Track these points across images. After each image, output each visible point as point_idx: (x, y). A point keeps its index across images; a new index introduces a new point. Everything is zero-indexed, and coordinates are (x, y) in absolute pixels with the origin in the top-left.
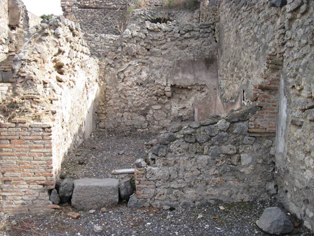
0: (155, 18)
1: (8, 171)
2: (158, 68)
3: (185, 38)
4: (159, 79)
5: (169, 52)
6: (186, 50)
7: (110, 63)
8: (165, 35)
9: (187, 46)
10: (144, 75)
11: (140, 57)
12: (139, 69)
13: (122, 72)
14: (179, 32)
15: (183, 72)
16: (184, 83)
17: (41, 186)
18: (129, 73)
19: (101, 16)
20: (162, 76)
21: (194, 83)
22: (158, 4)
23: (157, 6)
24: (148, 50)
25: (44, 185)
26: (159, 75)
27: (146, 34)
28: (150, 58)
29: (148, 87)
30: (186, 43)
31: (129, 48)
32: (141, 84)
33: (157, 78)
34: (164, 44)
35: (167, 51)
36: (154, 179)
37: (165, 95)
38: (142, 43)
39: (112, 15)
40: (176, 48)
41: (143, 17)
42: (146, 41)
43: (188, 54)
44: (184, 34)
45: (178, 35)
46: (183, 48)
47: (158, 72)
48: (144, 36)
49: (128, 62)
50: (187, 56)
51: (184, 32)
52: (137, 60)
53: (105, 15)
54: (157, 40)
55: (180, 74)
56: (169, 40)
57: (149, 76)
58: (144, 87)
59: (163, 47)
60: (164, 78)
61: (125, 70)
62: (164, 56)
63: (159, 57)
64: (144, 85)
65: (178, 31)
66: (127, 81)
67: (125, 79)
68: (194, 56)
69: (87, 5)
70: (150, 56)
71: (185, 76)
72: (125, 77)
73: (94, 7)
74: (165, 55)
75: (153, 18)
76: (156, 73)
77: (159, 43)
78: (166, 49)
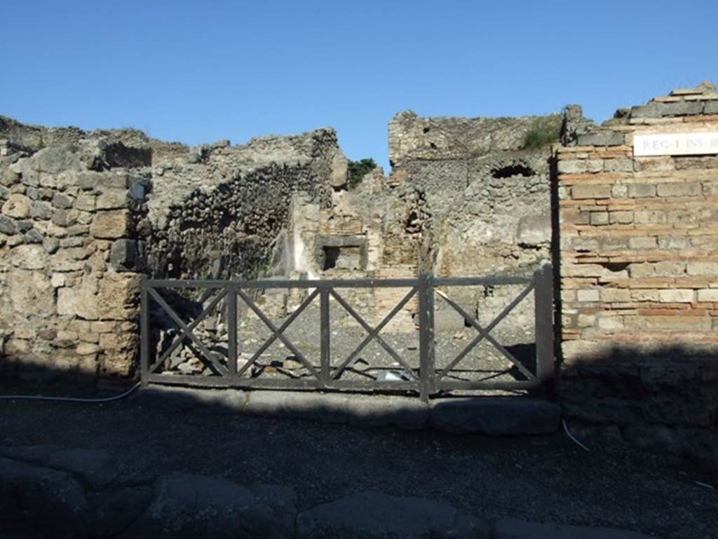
0: (503, 167)
1: (385, 299)
2: (503, 226)
3: (532, 192)
4: (505, 238)
5: (515, 209)
6: (534, 204)
7: (452, 223)
8: (509, 191)
9: (535, 200)
10: (489, 234)
11: (483, 215)
12: (483, 228)
13: (465, 231)
14: (525, 186)
15: (531, 229)
16: (532, 241)
17: (407, 312)
18: (473, 233)
19: (437, 169)
20: (508, 235)
21: (544, 241)
22: (507, 147)
23: (506, 150)
24: (492, 207)
25: (409, 310)
26: (504, 234)
27: (488, 191)
28: (494, 216)
29: (493, 247)
30: (532, 197)
31: (471, 207)
32: (486, 244)
33: (502, 237)
34: (509, 200)
35: (511, 208)
36: (492, 306)
37: (512, 255)
38: (486, 200)
39: (450, 166)
40: (522, 203)
41: (488, 167)
42: (490, 197)
43: (535, 209)
44: (530, 188)
45: (524, 189)
46: (529, 204)
47: (503, 230)
48: (487, 193)
49: (471, 221)
50: (534, 211)
51: (530, 186)
52: (481, 219)
53: (442, 167)
54: (501, 196)
55: (528, 231)
56: (514, 195)
57: (494, 235)
58: (488, 247)
59: (508, 203)
60: (510, 237)
61: (468, 229)
62: (509, 213)
63: (504, 214)
64: (489, 245)
65: (523, 185)
66: (470, 241)
67: (468, 240)
68: (542, 211)
69: (420, 156)
70: (494, 213)
71: (533, 233)
72: (468, 237)
73: (429, 158)
74: (510, 211)
75: (500, 166)
76: (501, 231)
77: (503, 199)
78: (511, 205)
